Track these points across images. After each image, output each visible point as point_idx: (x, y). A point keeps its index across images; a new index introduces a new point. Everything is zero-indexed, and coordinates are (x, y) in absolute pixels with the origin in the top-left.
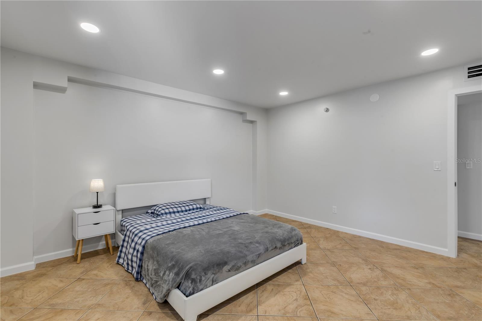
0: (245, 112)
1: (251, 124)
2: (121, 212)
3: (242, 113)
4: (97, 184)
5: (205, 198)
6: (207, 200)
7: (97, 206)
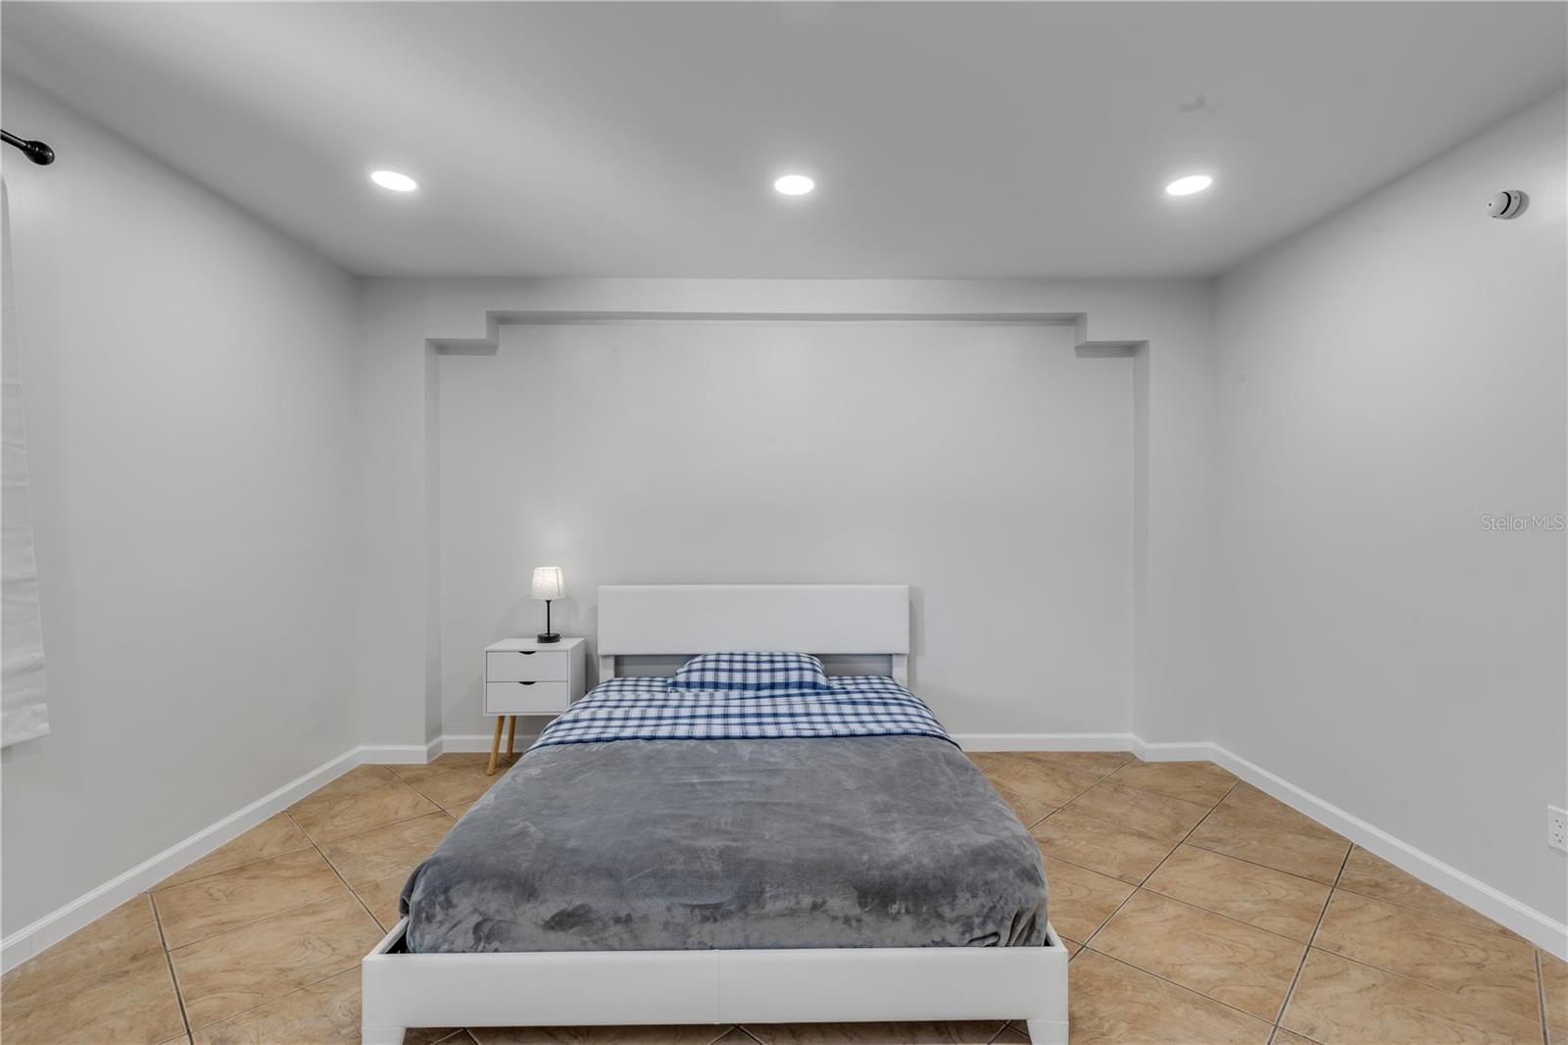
0: (1083, 311)
1: (1131, 359)
2: (612, 661)
3: (1073, 320)
4: (548, 579)
5: (891, 655)
6: (894, 659)
7: (549, 638)
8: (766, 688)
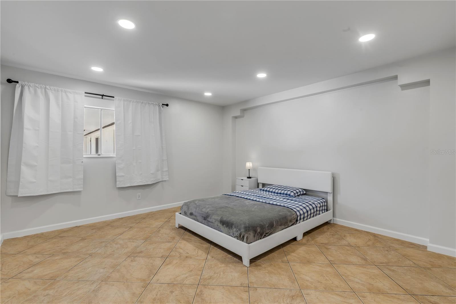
2: (261, 184)
4: (249, 165)
5: (327, 192)
6: (328, 194)
7: (249, 178)
8: (279, 194)
